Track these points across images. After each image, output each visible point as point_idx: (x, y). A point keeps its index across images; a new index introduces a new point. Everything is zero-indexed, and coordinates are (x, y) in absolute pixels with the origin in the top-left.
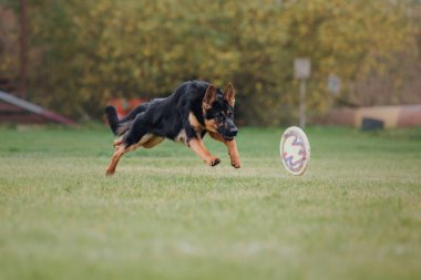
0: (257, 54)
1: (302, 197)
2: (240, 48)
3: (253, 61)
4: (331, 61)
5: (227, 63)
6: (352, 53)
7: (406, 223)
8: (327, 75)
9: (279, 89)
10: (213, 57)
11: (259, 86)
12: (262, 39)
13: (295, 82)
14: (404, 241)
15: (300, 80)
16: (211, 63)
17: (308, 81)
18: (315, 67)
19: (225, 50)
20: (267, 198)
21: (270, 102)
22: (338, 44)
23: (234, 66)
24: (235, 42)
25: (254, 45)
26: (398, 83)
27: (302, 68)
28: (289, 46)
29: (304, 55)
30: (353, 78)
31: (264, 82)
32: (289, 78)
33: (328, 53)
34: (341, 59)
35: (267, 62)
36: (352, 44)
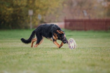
0: (18, 9)
1: (35, 54)
2: (13, 7)
3: (17, 11)
4: (39, 10)
5: (10, 11)
6: (44, 8)
7: (64, 62)
8: (37, 14)
9: (24, 19)
10: (6, 10)
11: (19, 18)
12: (19, 4)
13: (29, 17)
14: (64, 68)
15: (30, 16)
16: (5, 11)
17: (33, 16)
18: (34, 12)
19: (9, 8)
20: (25, 55)
21: (22, 22)
22: (41, 6)
23: (12, 12)
24: (12, 5)
25: (17, 6)
26: (57, 16)
27: (31, 12)
28: (27, 6)
29: (31, 9)
30: (45, 15)
31: (20, 17)
32: (27, 15)
33: (38, 8)
34: (41, 10)
35: (21, 11)
36: (44, 6)
